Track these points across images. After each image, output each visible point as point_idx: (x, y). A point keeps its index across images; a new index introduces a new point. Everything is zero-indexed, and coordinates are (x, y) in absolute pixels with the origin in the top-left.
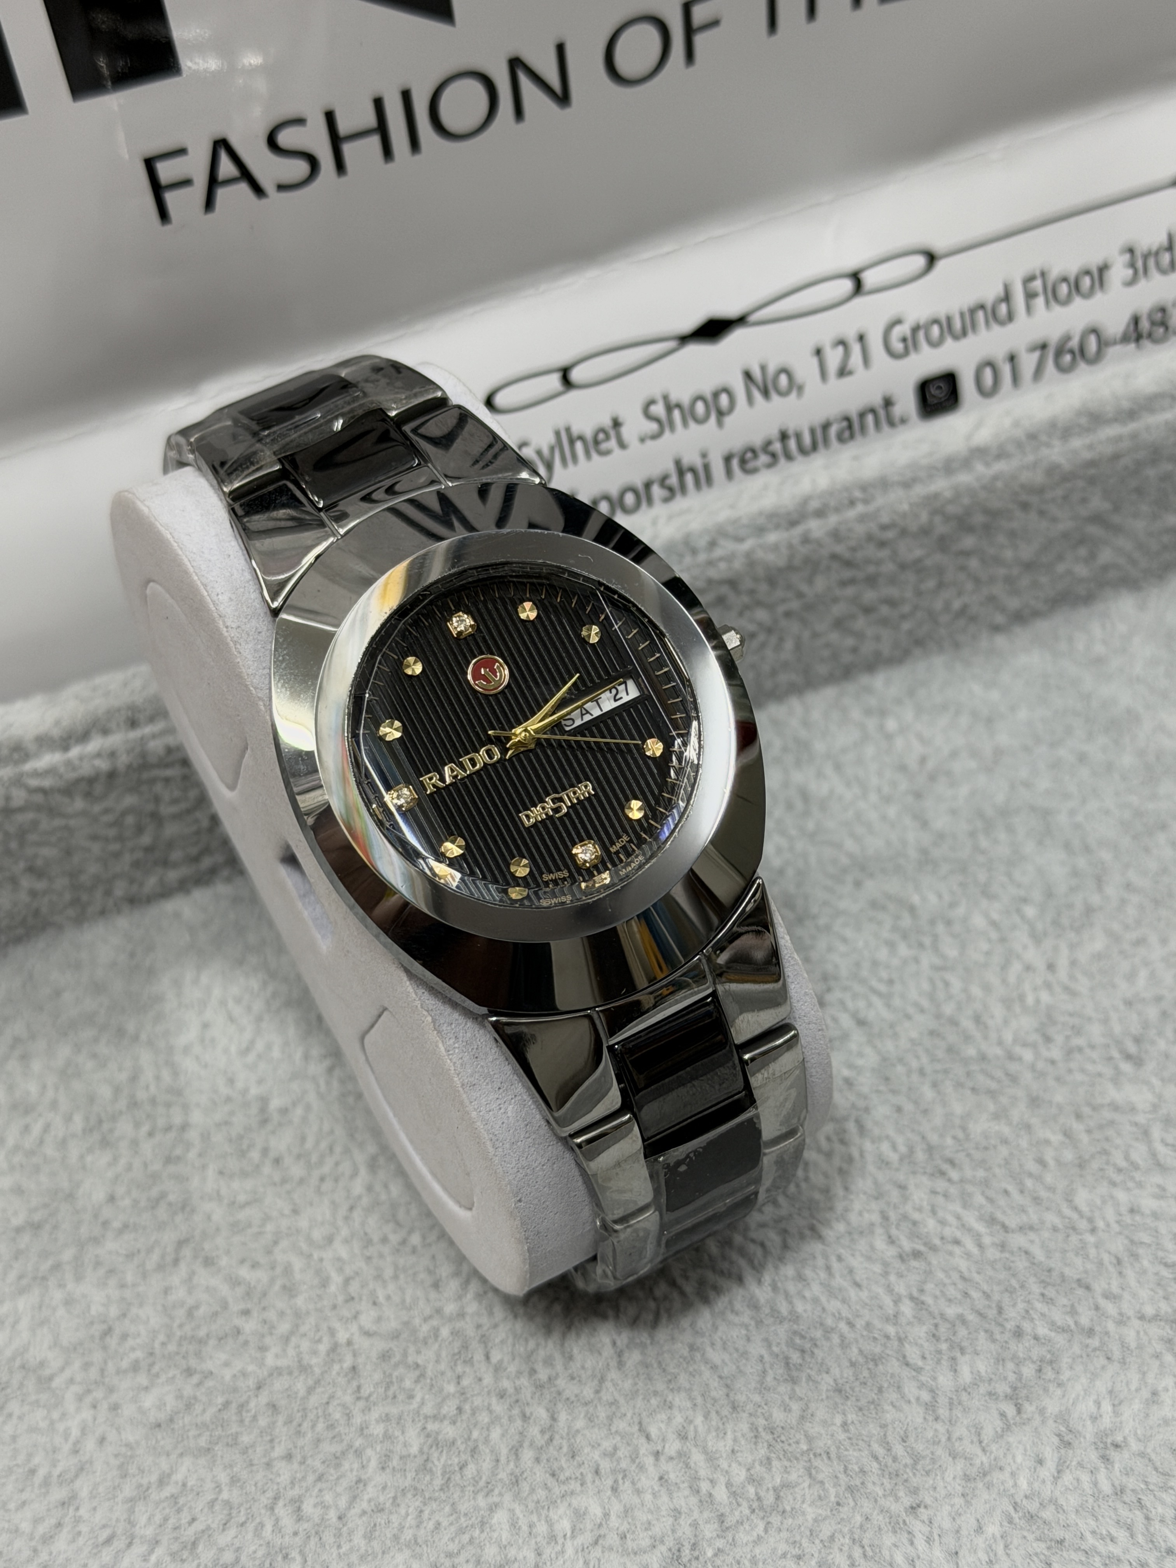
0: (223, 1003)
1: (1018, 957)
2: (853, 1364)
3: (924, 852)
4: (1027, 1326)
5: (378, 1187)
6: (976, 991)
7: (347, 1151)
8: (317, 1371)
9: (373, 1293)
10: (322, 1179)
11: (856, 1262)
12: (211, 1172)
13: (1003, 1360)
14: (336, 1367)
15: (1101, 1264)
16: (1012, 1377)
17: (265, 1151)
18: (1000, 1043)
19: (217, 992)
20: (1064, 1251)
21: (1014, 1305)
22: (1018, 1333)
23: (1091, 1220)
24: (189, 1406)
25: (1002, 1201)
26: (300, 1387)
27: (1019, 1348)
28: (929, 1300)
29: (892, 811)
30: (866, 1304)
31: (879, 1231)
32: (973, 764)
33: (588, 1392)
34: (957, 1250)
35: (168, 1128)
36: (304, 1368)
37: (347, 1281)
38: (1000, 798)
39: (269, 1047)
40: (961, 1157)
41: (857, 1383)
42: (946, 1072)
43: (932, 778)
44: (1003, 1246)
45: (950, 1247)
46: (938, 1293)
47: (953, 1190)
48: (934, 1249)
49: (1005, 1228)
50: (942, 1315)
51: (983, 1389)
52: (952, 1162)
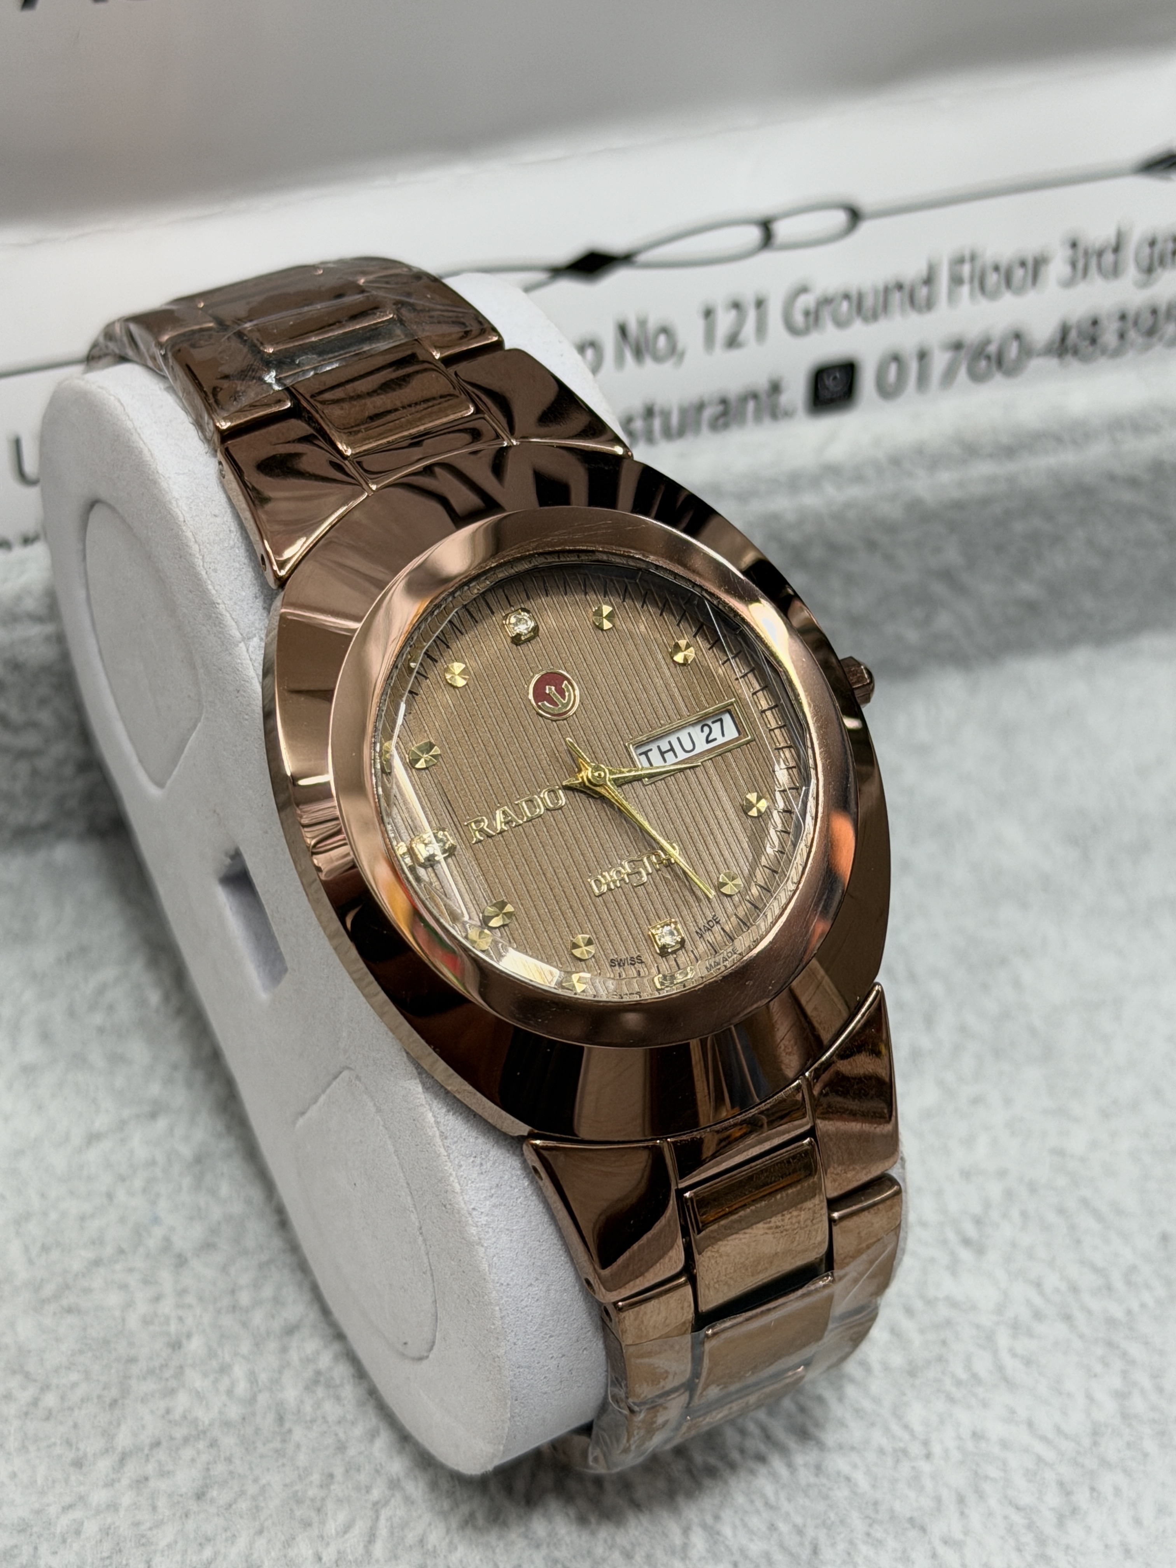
15: (938, 1500)
20: (894, 1481)
23: (926, 1443)
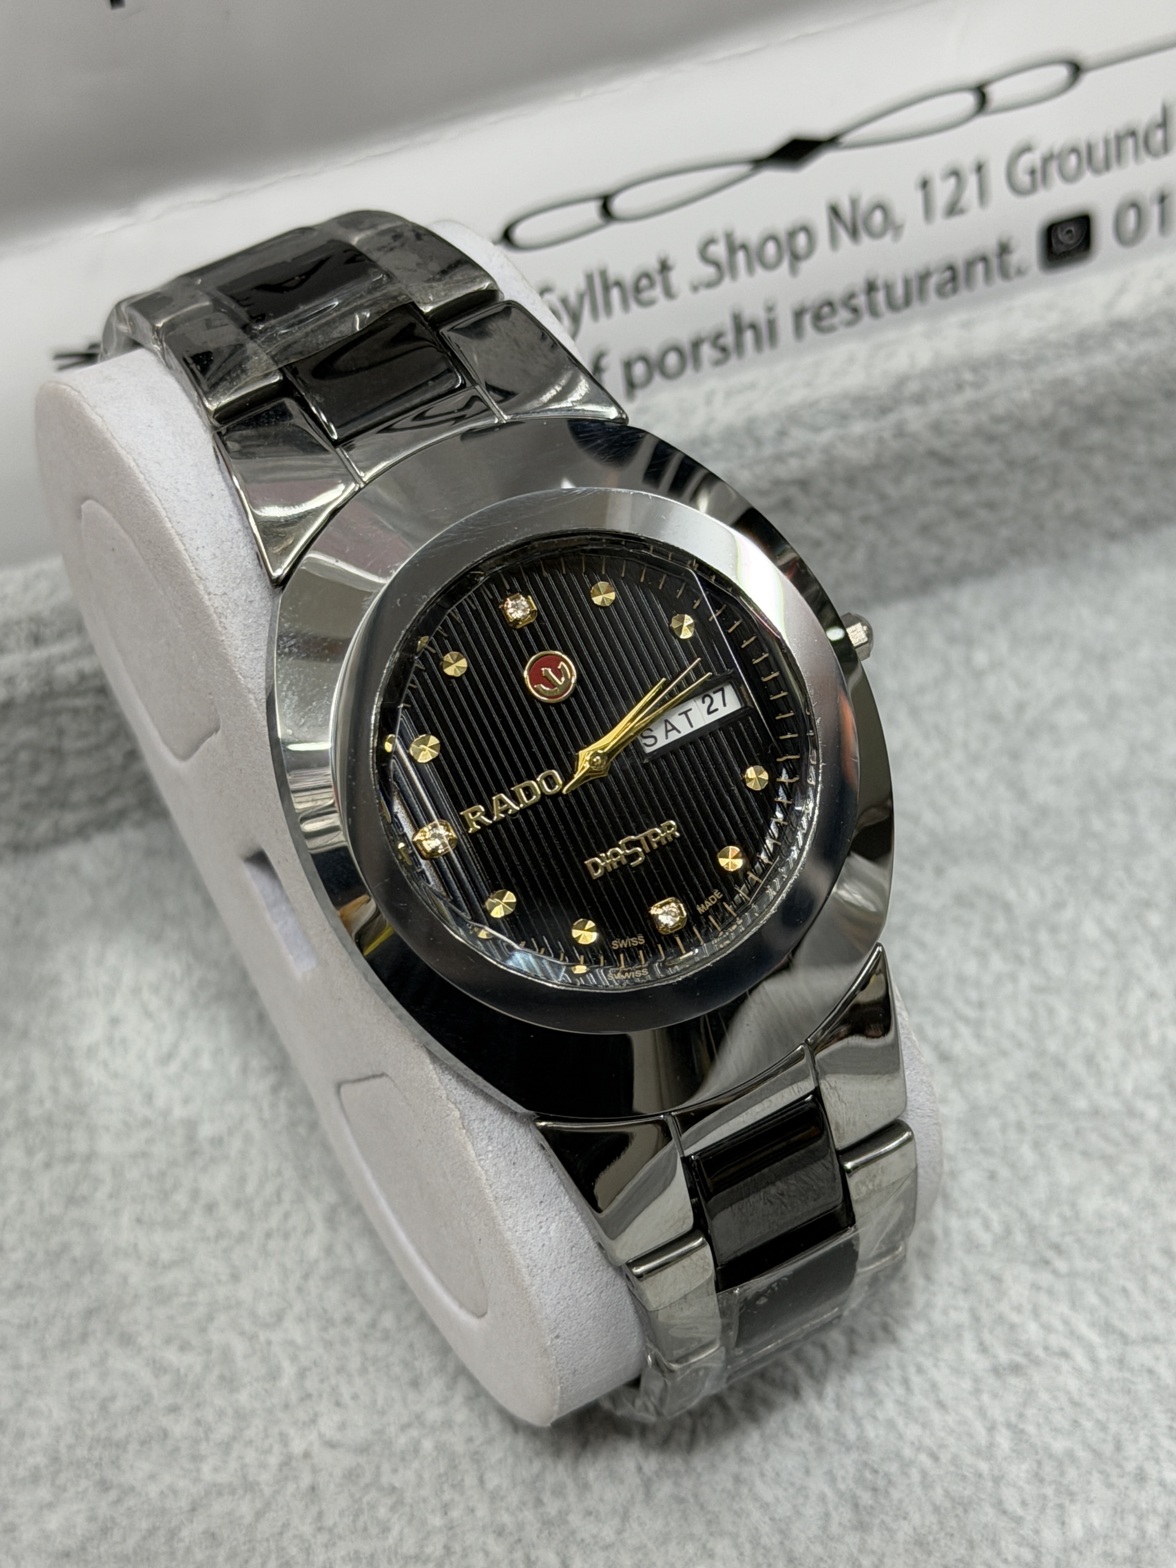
0: (136, 991)
1: (1139, 979)
2: (936, 1509)
3: (1023, 833)
4: (1151, 1469)
5: (339, 1249)
6: (1089, 1023)
7: (299, 1199)
8: (267, 1491)
9: (334, 1390)
10: (268, 1235)
11: (941, 1375)
12: (126, 1219)
13: (1123, 1511)
14: (291, 1487)
16: (1133, 1534)
17: (195, 1194)
18: (1117, 1093)
19: (128, 978)
21: (1136, 1440)
22: (1141, 1478)
24: (105, 1531)
25: (1121, 1303)
26: (245, 1509)
27: (1142, 1498)
28: (1031, 1429)
29: (981, 775)
30: (952, 1431)
31: (968, 1336)
32: (1081, 717)
33: (608, 1533)
34: (1065, 1366)
35: (69, 1158)
36: (250, 1487)
37: (302, 1374)
38: (1117, 764)
39: (196, 1053)
40: (1069, 1240)
41: (942, 1535)
42: (1050, 1128)
43: (1032, 733)
44: (1121, 1362)
45: (1056, 1360)
46: (1041, 1420)
47: (1061, 1287)
48: (1036, 1362)
49: (1124, 1339)
50: (1047, 1449)
51: (1098, 1548)
52: (1057, 1248)
